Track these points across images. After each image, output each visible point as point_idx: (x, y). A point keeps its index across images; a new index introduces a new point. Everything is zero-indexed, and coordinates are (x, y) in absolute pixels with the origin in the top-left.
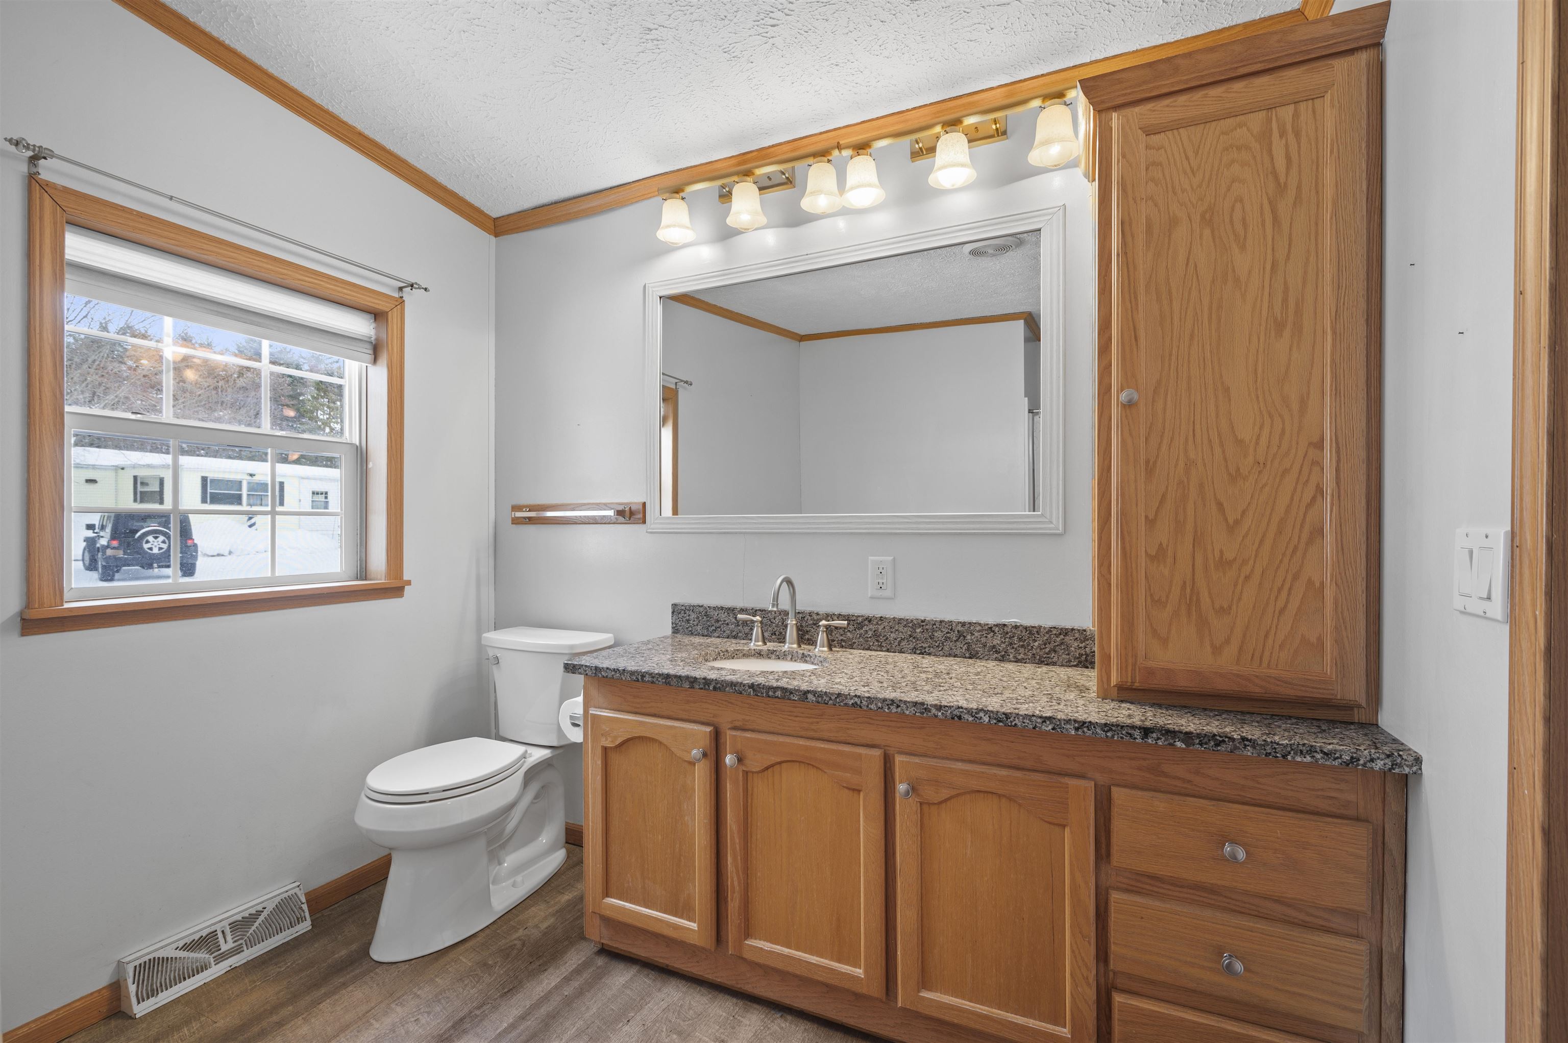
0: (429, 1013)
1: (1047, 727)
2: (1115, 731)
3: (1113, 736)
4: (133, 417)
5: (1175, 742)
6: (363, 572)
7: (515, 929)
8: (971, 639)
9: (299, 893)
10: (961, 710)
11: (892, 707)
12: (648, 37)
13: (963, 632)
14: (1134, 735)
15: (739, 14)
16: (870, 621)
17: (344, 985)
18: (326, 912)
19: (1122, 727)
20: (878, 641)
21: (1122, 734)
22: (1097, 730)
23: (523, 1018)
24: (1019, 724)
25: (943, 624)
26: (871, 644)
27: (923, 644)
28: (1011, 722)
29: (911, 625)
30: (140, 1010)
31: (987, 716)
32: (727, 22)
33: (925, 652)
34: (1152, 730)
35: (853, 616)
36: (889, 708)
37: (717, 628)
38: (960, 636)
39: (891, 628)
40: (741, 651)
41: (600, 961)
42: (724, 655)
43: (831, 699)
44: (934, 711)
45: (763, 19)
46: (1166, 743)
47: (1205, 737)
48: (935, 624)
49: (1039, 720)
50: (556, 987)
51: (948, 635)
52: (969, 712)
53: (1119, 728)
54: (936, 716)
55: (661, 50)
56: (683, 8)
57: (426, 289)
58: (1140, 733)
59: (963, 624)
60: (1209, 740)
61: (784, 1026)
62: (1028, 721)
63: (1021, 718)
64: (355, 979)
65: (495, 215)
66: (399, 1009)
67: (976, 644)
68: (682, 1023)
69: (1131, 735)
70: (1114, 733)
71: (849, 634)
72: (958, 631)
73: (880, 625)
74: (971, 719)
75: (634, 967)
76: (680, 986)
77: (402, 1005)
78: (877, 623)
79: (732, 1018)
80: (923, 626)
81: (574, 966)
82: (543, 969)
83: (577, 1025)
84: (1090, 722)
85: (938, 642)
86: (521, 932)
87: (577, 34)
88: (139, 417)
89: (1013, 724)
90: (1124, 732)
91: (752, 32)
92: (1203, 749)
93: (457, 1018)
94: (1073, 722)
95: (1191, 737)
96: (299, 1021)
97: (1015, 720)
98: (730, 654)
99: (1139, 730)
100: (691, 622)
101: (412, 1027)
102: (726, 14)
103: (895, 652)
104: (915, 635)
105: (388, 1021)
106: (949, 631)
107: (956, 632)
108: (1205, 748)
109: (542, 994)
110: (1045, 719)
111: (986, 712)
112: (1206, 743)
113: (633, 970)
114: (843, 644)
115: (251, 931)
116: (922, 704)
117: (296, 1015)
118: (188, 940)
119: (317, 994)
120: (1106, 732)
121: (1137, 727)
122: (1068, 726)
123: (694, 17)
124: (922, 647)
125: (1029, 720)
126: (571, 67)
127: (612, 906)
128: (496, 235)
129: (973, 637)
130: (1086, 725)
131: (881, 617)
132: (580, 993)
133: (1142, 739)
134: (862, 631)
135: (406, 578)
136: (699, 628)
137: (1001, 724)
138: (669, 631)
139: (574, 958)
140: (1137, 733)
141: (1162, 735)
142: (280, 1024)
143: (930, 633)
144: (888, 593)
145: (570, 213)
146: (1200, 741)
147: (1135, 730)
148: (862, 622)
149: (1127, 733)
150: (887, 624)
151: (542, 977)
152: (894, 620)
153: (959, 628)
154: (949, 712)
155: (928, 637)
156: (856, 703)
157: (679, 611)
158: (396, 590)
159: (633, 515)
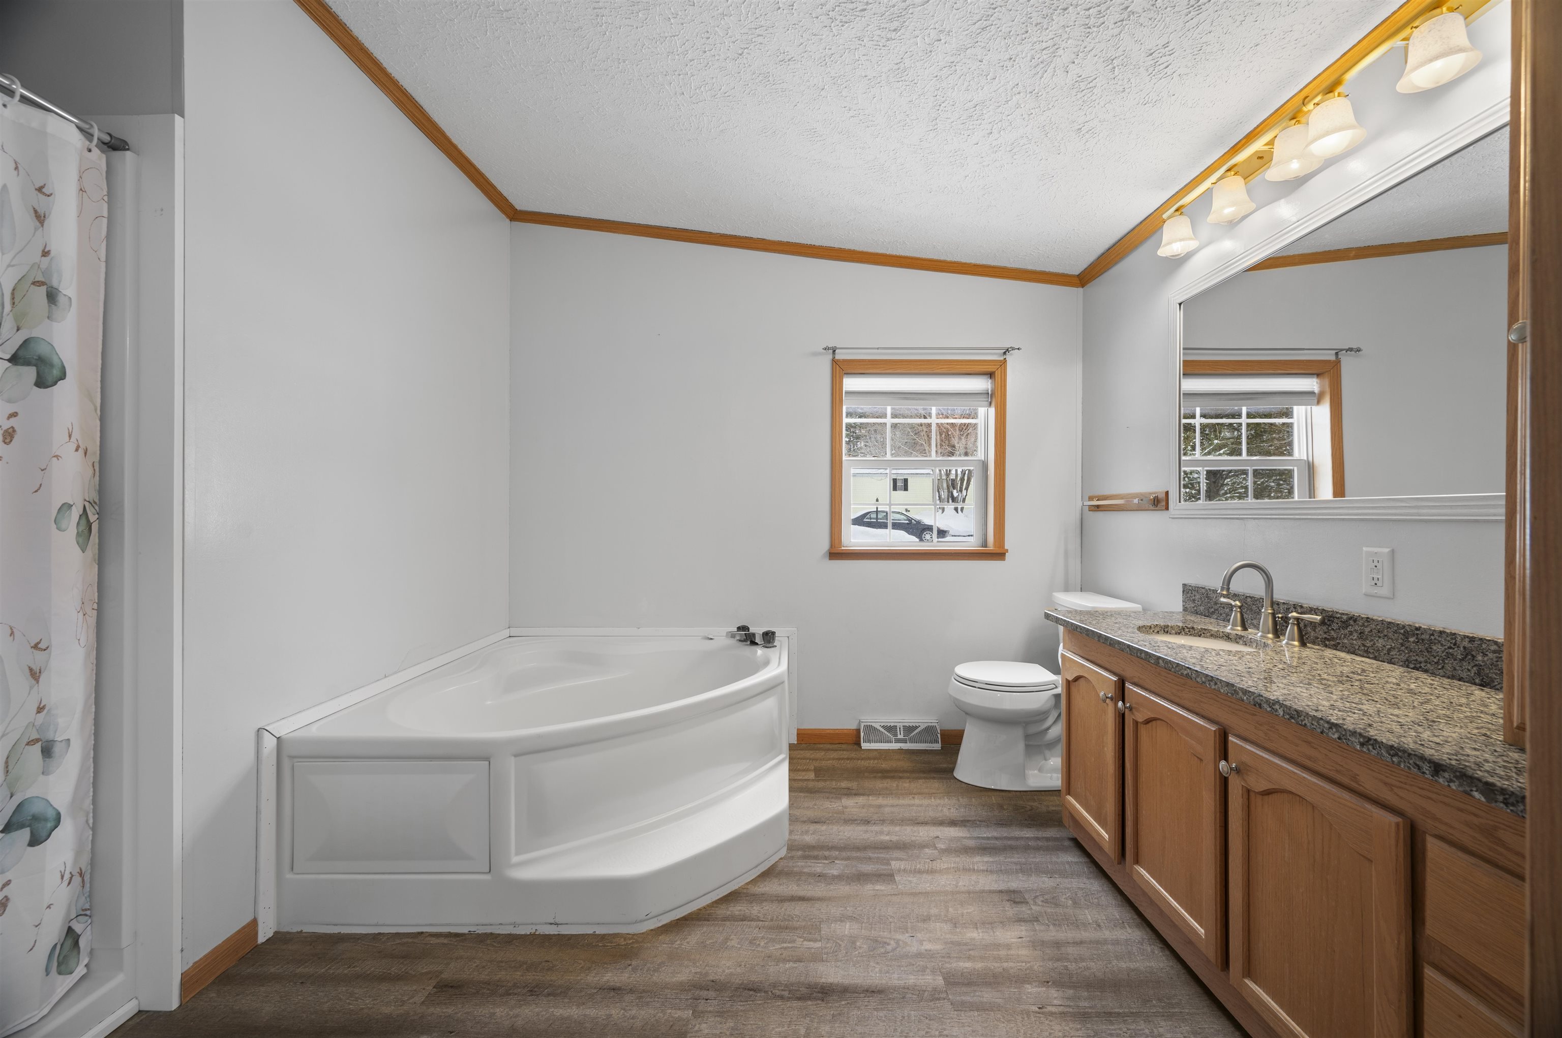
0: (957, 809)
1: (1334, 734)
2: (1401, 758)
3: (1399, 762)
4: (873, 458)
5: (1472, 790)
6: (985, 544)
7: (1034, 800)
8: (1483, 661)
9: (937, 727)
10: (1261, 698)
11: (1212, 683)
12: (1082, 133)
13: (1472, 650)
14: (1422, 768)
15: (1132, 80)
16: (1355, 621)
17: (934, 778)
18: (952, 746)
19: (1410, 755)
20: (1364, 645)
21: (1409, 763)
22: (1382, 751)
23: (996, 838)
24: (1308, 724)
25: (1444, 636)
26: (1357, 647)
27: (1417, 657)
28: (1302, 721)
29: (1402, 631)
30: (865, 746)
31: (1282, 709)
32: (1127, 91)
33: (1421, 667)
34: (1444, 768)
35: (1337, 613)
36: (1209, 684)
37: (1215, 610)
38: (1467, 654)
39: (1379, 632)
40: (1209, 631)
41: (1067, 843)
42: (1189, 631)
43: (1173, 667)
44: (1241, 694)
45: (1154, 70)
46: (1461, 789)
47: (1510, 795)
48: (1433, 635)
49: (1326, 725)
50: (1027, 838)
51: (1451, 651)
52: (1267, 701)
53: (1406, 755)
54: (1243, 700)
55: (1098, 134)
56: (1090, 106)
57: (1018, 349)
58: (1430, 767)
59: (1472, 639)
60: (1518, 802)
61: (1156, 952)
62: (1316, 724)
63: (1310, 718)
64: (941, 778)
65: (1077, 273)
66: (946, 800)
67: (1490, 669)
68: (1083, 900)
69: (1419, 768)
70: (1400, 759)
71: (1332, 632)
72: (1464, 648)
73: (1366, 627)
74: (1269, 709)
75: (1086, 858)
76: (1105, 885)
77: (949, 799)
78: (1363, 624)
79: (1121, 922)
80: (1417, 634)
81: (1048, 836)
82: (1029, 826)
83: (1020, 860)
84: (1375, 740)
85: (1437, 658)
86: (1035, 804)
87: (1040, 158)
88: (876, 458)
89: (1303, 723)
90: (1411, 762)
91: (1153, 81)
92: (1509, 811)
93: (967, 819)
94: (1358, 736)
95: (1493, 791)
96: (908, 781)
97: (1304, 720)
98: (1196, 632)
99: (1429, 763)
100: (1196, 602)
101: (945, 810)
102: (1123, 87)
103: (1384, 662)
104: (1407, 644)
105: (938, 801)
106: (1452, 645)
107: (1462, 649)
108: (1511, 810)
109: (1017, 836)
110: (1333, 725)
111: (1281, 705)
112: (1513, 805)
113: (1083, 859)
114: (1327, 643)
115: (912, 735)
116: (1233, 685)
117: (908, 778)
118: (886, 724)
119: (922, 775)
120: (1392, 756)
121: (1426, 759)
122: (1353, 739)
123: (1102, 104)
124: (1416, 660)
125: (1318, 722)
126: (1051, 176)
127: (1070, 802)
128: (1083, 287)
129: (1486, 659)
130: (1371, 742)
131: (1368, 618)
132: (1038, 849)
133: (1432, 776)
134: (1346, 631)
135: (1006, 548)
136: (1202, 608)
137: (1293, 721)
138: (1181, 609)
139: (1051, 833)
140: (1426, 767)
141: (1456, 777)
142: (901, 778)
143: (1427, 645)
144: (1384, 591)
145: (1120, 254)
146: (1505, 799)
147: (1424, 763)
148: (1347, 621)
149: (1415, 764)
150: (1374, 627)
151: (1025, 829)
152: (1382, 624)
153: (1466, 643)
154: (1252, 698)
155: (1424, 649)
156: (1188, 674)
157: (1188, 590)
158: (999, 555)
159: (1159, 503)
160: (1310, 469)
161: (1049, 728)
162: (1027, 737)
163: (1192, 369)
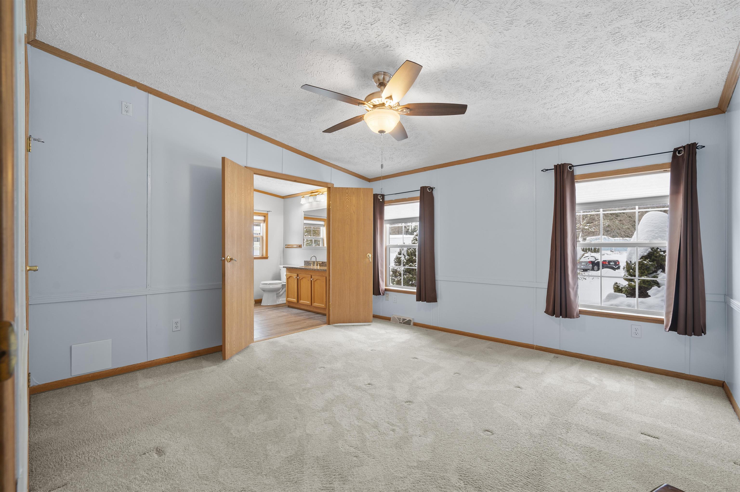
6: (263, 255)
57: (271, 211)
65: (283, 196)
128: (284, 199)
135: (268, 255)
145: (292, 196)
157: (305, 262)
158: (266, 258)
159: (300, 246)
160: (323, 240)
161: (280, 292)
162: (277, 294)
163: (306, 218)
